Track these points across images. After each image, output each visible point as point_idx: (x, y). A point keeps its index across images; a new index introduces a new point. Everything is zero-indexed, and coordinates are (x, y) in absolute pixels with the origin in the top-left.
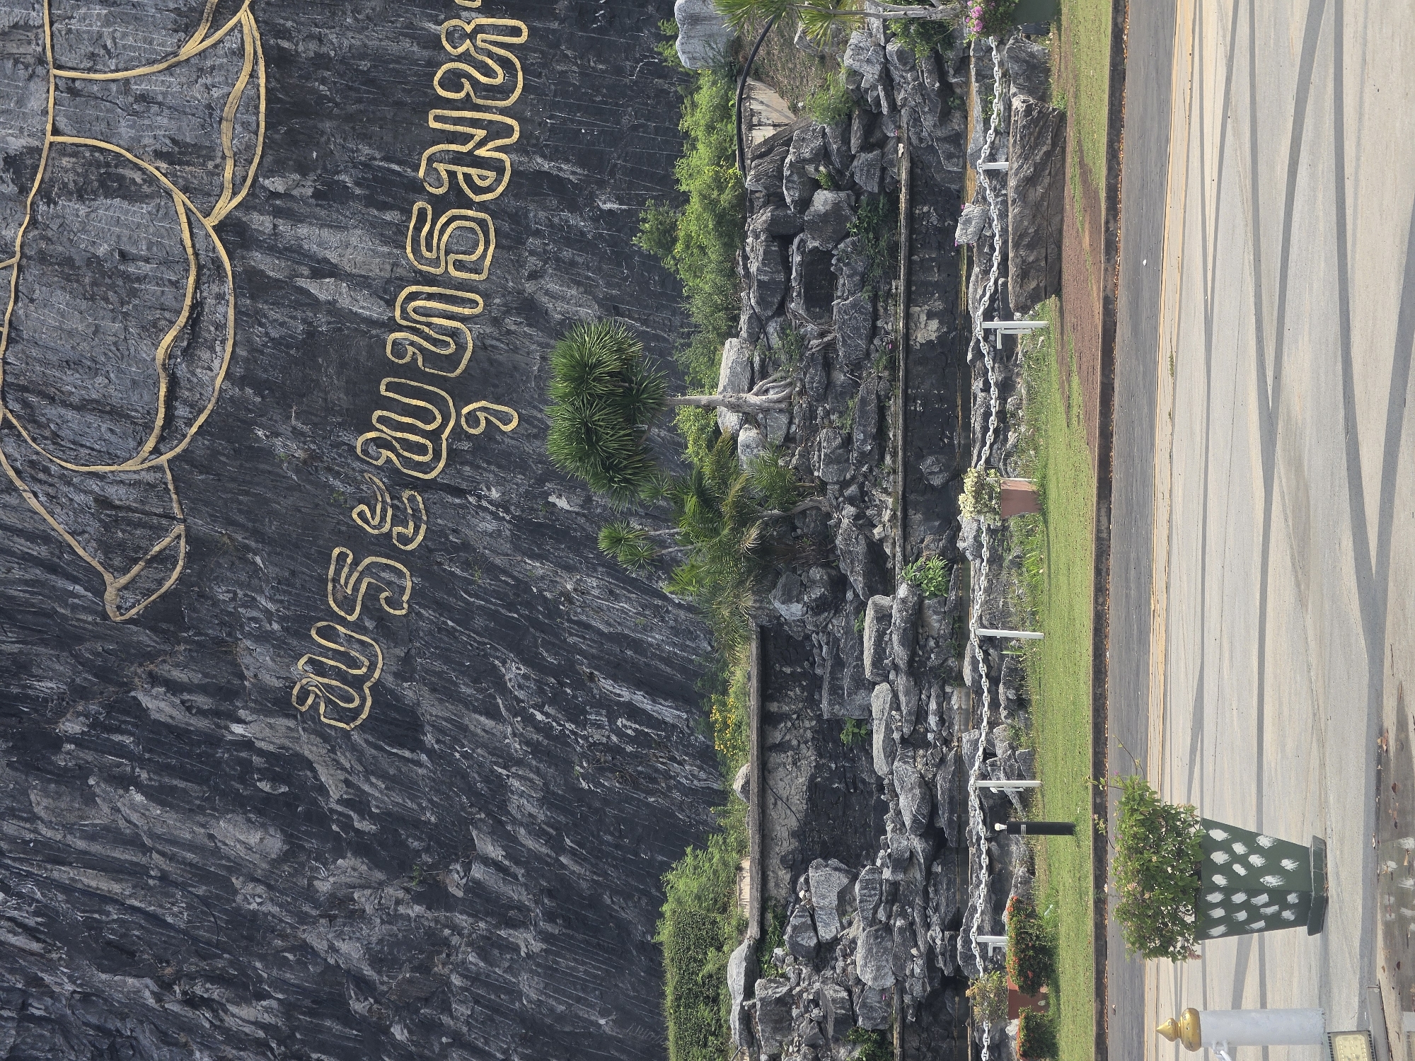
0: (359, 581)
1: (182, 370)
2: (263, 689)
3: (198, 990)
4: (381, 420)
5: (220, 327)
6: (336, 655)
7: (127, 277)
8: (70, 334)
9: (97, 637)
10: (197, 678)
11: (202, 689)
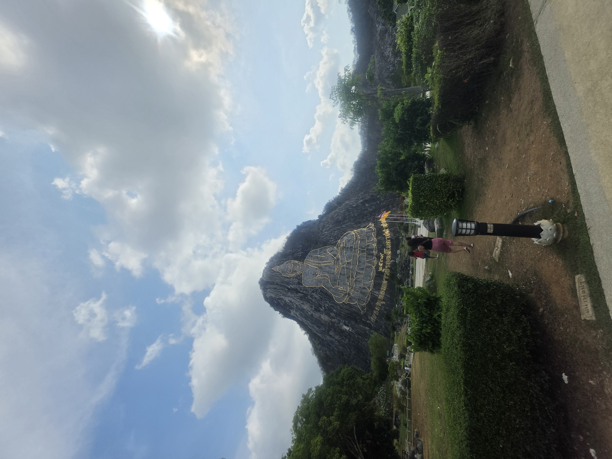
0: (375, 312)
1: (367, 299)
3: (364, 338)
4: (377, 302)
5: (370, 297)
6: (374, 317)
7: (365, 293)
8: (362, 296)
11: (366, 319)
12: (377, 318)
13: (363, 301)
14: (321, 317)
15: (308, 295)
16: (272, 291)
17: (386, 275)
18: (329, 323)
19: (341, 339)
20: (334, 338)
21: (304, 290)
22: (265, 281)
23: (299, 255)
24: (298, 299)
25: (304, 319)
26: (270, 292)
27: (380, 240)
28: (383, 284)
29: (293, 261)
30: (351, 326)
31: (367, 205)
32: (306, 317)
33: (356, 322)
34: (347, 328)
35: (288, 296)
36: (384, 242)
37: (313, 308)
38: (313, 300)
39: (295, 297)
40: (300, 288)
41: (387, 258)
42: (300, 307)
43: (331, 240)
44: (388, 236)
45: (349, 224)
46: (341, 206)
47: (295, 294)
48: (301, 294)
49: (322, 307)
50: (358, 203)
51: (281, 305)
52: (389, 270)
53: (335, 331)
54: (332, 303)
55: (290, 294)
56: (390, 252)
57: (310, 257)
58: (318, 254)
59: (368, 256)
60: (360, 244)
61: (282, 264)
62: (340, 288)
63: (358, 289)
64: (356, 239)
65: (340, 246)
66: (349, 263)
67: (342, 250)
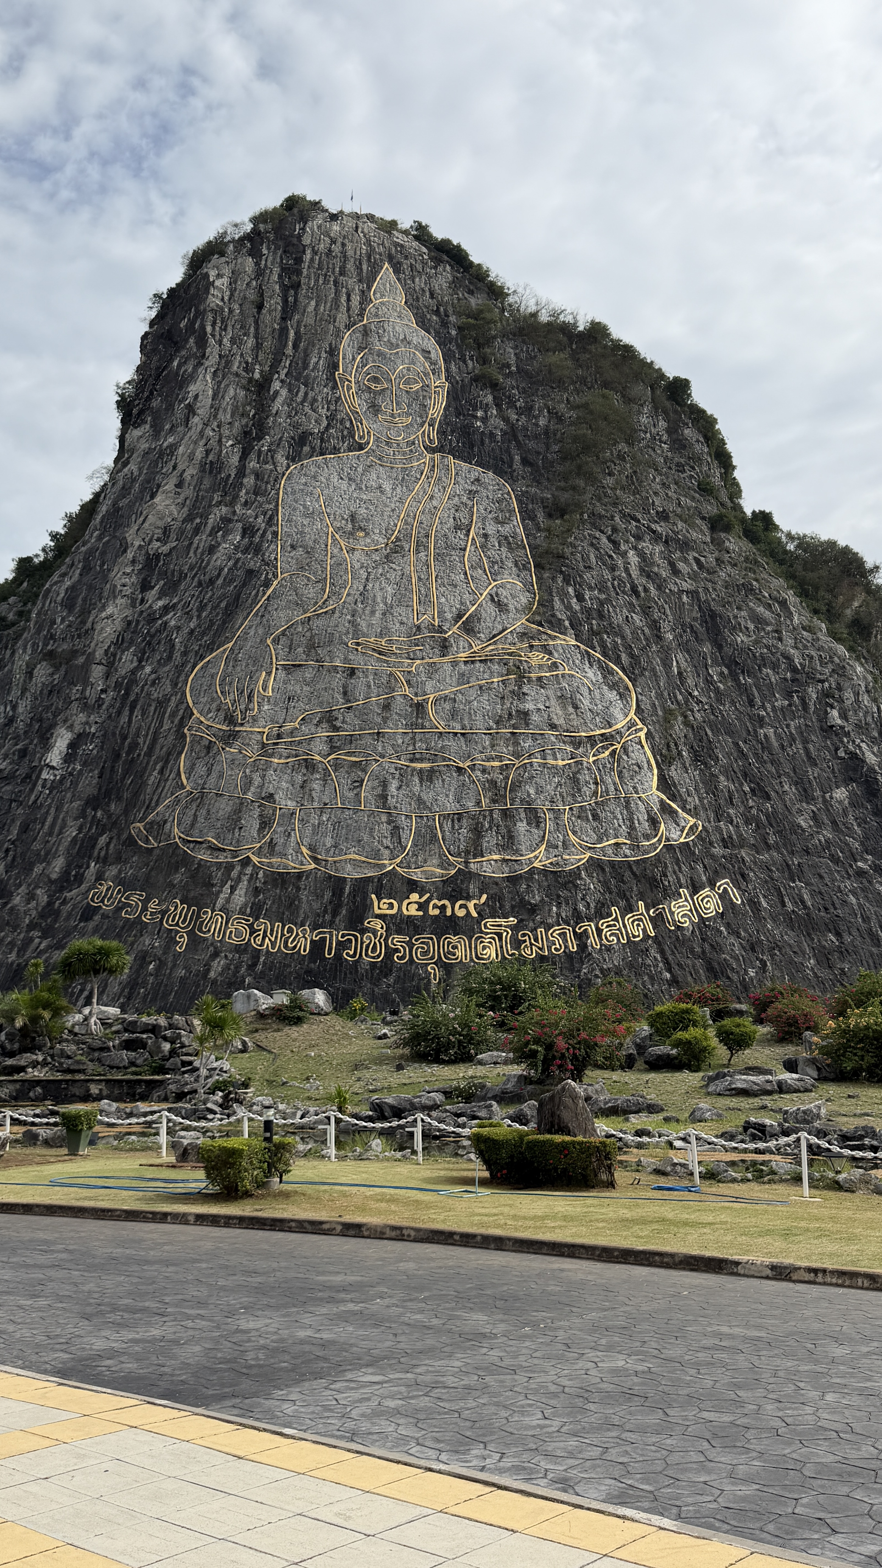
0: (134, 901)
1: (204, 845)
2: (104, 872)
3: (11, 853)
4: (184, 907)
5: (217, 857)
6: (112, 894)
7: (234, 829)
8: (218, 812)
9: (126, 821)
10: (110, 852)
11: (107, 853)
12: (105, 916)
13: (192, 825)
14: (115, 597)
16: (241, 285)
17: (343, 946)
18: (83, 654)
20: (24, 691)
21: (258, 476)
22: (300, 236)
23: (484, 420)
24: (208, 452)
25: (104, 509)
26: (235, 275)
27: (576, 886)
28: (290, 930)
29: (440, 385)
30: (71, 774)
31: (840, 794)
33: (93, 802)
34: (56, 757)
35: (218, 387)
36: (558, 915)
37: (159, 544)
38: (204, 537)
39: (219, 426)
40: (269, 450)
41: (454, 939)
42: (164, 470)
43: (575, 591)
44: (606, 938)
45: (696, 693)
46: (829, 639)
47: (237, 424)
48: (237, 464)
49: (166, 596)
50: (858, 741)
51: (171, 361)
52: (379, 956)
53: (52, 690)
54: (186, 647)
55: (235, 397)
56: (494, 955)
57: (472, 483)
58: (484, 529)
59: (465, 821)
60: (548, 768)
61: (422, 323)
62: (265, 682)
63: (261, 787)
64: (580, 743)
65: (531, 647)
66: (417, 714)
67: (505, 664)
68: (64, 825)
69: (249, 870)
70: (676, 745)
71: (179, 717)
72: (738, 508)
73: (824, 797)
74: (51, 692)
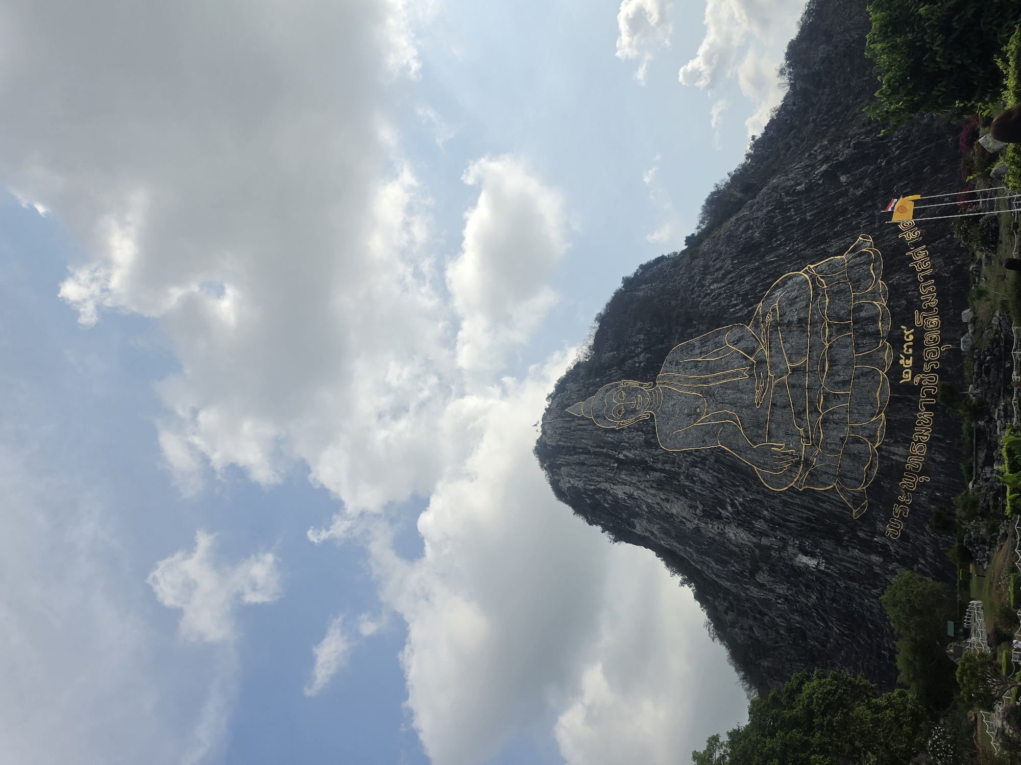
0: (899, 510)
1: (868, 472)
2: (881, 532)
3: (866, 586)
4: (904, 480)
5: (876, 464)
6: (894, 525)
7: (860, 456)
8: (849, 466)
10: (868, 530)
11: (869, 532)
12: (907, 527)
13: (856, 480)
14: (725, 533)
15: (679, 474)
16: (573, 473)
17: (929, 395)
18: (753, 551)
19: (796, 592)
20: (771, 590)
21: (665, 462)
22: (552, 447)
23: (640, 363)
24: (652, 487)
25: (675, 544)
26: (569, 475)
27: (897, 284)
28: (919, 423)
29: (623, 383)
30: (822, 554)
31: (843, 179)
32: (682, 537)
33: (839, 542)
34: (812, 563)
35: (621, 482)
36: (913, 291)
37: (698, 511)
38: (695, 487)
39: (640, 482)
40: (653, 458)
41: (927, 339)
42: (659, 510)
43: (732, 308)
44: (926, 267)
45: (788, 248)
46: (757, 197)
47: (639, 474)
48: (659, 473)
49: (725, 506)
50: (814, 175)
51: (605, 507)
52: (935, 376)
53: (773, 571)
54: (754, 492)
55: (626, 475)
56: (936, 319)
57: (672, 364)
58: (697, 355)
59: (859, 342)
60: (830, 306)
61: (593, 393)
62: (776, 447)
63: (836, 444)
64: (816, 293)
65: (763, 322)
66: (798, 371)
67: (772, 333)
68: (852, 557)
69: (884, 447)
70: (817, 251)
71: (793, 494)
72: (683, 252)
73: (845, 186)
74: (773, 572)
